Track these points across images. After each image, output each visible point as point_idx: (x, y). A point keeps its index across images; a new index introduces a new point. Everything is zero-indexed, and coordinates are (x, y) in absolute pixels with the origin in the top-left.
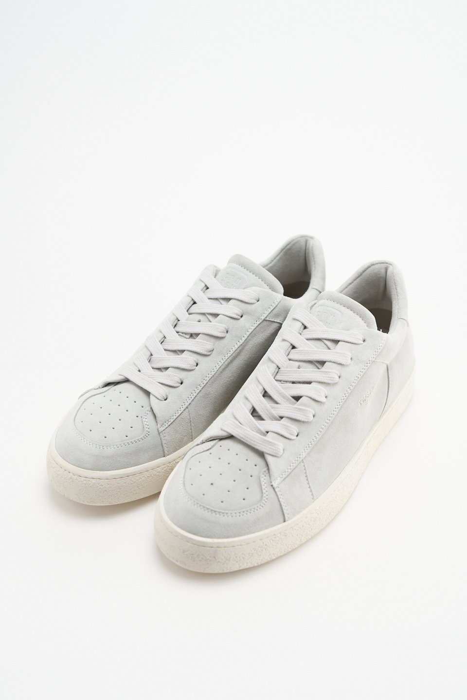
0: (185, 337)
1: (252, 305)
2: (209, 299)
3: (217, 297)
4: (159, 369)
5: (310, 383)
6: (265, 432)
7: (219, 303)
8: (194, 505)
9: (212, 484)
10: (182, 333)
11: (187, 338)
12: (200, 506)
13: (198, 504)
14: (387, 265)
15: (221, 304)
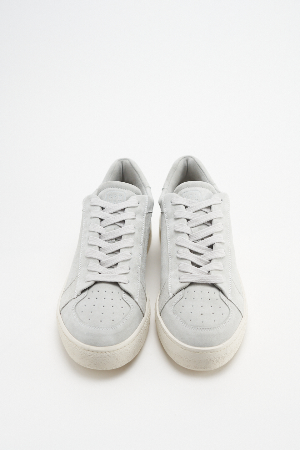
0: (113, 242)
1: (137, 207)
2: (111, 214)
3: (116, 211)
4: (111, 267)
5: (211, 235)
6: (208, 273)
7: (118, 214)
8: (202, 330)
9: (202, 314)
10: (109, 240)
11: (114, 242)
12: (205, 329)
13: (203, 328)
14: (187, 158)
15: (119, 214)
